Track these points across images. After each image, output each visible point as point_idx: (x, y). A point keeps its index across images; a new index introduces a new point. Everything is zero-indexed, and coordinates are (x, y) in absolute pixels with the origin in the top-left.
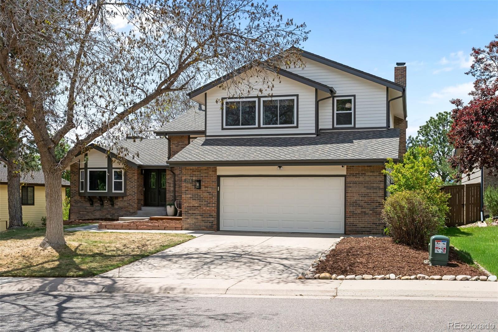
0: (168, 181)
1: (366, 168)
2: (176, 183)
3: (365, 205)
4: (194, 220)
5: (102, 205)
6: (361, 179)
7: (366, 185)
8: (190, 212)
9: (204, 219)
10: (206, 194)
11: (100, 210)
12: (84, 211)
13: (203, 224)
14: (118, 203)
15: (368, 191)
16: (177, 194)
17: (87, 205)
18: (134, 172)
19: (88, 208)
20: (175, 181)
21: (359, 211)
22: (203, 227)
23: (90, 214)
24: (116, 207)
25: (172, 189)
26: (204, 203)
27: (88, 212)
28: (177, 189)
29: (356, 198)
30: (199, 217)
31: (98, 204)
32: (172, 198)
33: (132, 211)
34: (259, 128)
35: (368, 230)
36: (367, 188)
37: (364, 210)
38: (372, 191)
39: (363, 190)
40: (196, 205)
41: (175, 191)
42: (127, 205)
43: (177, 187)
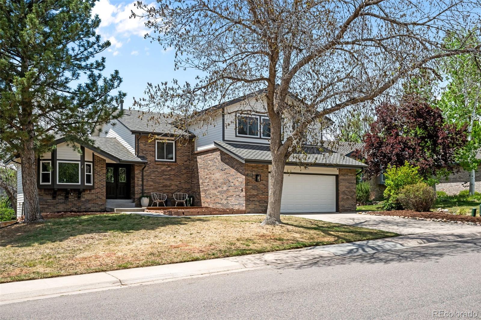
0: (137, 176)
1: (348, 171)
2: (145, 177)
3: (348, 193)
4: (254, 206)
5: (67, 197)
6: (346, 177)
7: (348, 181)
8: (251, 199)
9: (261, 204)
10: (262, 186)
11: (64, 203)
12: (44, 205)
13: (260, 208)
14: (85, 196)
15: (349, 185)
16: (145, 188)
17: (49, 198)
18: (102, 166)
19: (49, 201)
20: (143, 176)
21: (345, 197)
22: (260, 211)
23: (51, 207)
24: (83, 199)
25: (141, 183)
26: (261, 192)
27: (49, 205)
28: (145, 183)
29: (344, 189)
30: (257, 203)
31: (61, 197)
32: (140, 191)
33: (100, 203)
34: (260, 138)
35: (350, 209)
36: (350, 183)
37: (348, 197)
38: (351, 185)
39: (347, 184)
40: (255, 194)
41: (142, 185)
42: (95, 197)
43: (145, 181)
